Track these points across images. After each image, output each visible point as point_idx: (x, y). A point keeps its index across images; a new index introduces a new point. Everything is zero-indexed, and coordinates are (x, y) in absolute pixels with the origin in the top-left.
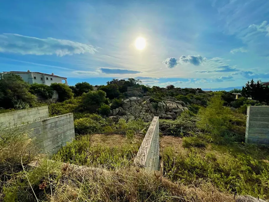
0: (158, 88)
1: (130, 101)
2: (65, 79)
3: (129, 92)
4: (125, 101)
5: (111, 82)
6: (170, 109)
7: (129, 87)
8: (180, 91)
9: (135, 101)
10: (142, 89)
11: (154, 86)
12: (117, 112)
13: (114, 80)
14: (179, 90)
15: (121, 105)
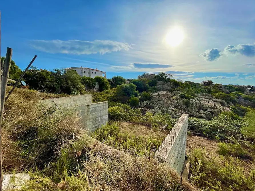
0: (191, 83)
1: (159, 95)
2: (105, 73)
3: (159, 86)
4: (154, 95)
5: (142, 77)
6: (204, 108)
7: (159, 81)
8: (221, 87)
9: (164, 95)
10: (173, 84)
11: (187, 82)
12: (145, 104)
13: (145, 74)
14: (219, 86)
15: (150, 98)
